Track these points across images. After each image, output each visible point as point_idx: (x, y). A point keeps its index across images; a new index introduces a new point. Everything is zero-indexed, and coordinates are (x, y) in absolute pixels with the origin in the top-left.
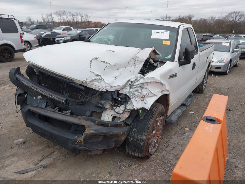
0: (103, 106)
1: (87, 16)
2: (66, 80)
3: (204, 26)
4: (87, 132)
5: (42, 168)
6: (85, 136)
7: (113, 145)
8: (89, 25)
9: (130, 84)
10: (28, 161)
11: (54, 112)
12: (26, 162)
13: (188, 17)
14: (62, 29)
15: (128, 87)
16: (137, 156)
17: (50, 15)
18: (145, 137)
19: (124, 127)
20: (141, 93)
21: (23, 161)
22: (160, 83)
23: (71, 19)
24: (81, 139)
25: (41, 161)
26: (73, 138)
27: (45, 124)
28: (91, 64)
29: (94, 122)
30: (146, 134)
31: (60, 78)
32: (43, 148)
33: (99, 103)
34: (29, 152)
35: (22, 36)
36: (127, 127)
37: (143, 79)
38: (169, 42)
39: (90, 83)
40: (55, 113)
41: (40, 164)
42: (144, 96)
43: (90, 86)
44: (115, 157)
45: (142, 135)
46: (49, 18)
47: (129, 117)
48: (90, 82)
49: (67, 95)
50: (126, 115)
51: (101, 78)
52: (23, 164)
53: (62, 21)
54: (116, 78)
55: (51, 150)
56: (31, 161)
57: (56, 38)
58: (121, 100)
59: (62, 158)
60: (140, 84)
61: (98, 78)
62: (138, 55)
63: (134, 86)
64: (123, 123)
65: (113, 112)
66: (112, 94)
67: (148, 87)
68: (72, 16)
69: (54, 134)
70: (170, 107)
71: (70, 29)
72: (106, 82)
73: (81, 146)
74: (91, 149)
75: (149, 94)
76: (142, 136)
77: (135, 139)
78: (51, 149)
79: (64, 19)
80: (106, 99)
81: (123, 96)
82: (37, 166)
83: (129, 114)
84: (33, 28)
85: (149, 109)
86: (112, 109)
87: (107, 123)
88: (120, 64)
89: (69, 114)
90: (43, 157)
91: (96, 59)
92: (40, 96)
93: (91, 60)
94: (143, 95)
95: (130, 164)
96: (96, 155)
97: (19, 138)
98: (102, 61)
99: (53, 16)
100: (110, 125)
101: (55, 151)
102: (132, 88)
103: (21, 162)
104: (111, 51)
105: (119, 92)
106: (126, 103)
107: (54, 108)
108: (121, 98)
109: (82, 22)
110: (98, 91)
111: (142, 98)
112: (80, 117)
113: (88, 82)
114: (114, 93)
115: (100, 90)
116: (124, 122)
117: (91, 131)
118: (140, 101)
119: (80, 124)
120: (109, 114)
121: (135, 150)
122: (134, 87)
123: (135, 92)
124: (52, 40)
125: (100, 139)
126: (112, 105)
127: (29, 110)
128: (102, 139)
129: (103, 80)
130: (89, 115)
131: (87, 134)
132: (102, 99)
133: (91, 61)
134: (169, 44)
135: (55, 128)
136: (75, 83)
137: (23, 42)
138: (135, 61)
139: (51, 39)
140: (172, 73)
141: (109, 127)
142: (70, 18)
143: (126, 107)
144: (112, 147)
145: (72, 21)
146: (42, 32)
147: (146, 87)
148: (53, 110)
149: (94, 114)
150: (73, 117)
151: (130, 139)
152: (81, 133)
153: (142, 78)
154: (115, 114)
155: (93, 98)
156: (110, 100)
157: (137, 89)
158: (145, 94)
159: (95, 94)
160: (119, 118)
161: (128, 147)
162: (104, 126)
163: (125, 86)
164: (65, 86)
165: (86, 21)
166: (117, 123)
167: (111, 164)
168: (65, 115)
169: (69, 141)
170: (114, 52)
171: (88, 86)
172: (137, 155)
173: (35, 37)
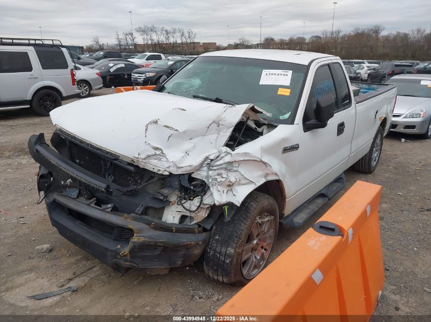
0: (164, 199)
1: (191, 33)
2: (108, 155)
3: (403, 45)
4: (136, 240)
5: (70, 292)
6: (132, 246)
7: (180, 262)
8: (194, 49)
9: (209, 163)
10: (51, 281)
11: (89, 205)
12: (48, 281)
13: (372, 30)
14: (146, 58)
15: (205, 169)
16: (222, 281)
17: (130, 34)
18: (232, 251)
19: (199, 233)
20: (226, 178)
21: (43, 280)
22: (261, 161)
23: (164, 38)
24: (126, 250)
25: (71, 281)
26: (114, 249)
27: (76, 223)
28: (146, 130)
29: (148, 223)
30: (234, 246)
31: (99, 152)
32: (77, 260)
33: (159, 193)
34: (55, 265)
35: (74, 73)
36: (204, 234)
37: (230, 155)
38: (289, 90)
39: (144, 161)
40: (90, 208)
41: (68, 286)
42: (231, 184)
43: (144, 166)
44: (189, 281)
45: (227, 247)
46: (128, 38)
47: (209, 216)
48: (144, 159)
49: (111, 179)
50: (203, 214)
51: (162, 153)
52: (42, 284)
53: (150, 42)
54: (186, 153)
55: (89, 264)
56: (56, 280)
57: (132, 74)
58: (195, 189)
59: (103, 278)
60: (225, 164)
61: (158, 152)
62: (223, 116)
63: (215, 166)
64: (197, 226)
65: (180, 208)
66: (181, 179)
67: (239, 169)
68: (165, 34)
69: (88, 239)
70: (287, 200)
71: (159, 58)
72: (169, 159)
73: (127, 261)
74: (141, 267)
75: (240, 180)
76: (229, 249)
77: (217, 253)
78: (89, 262)
79: (153, 40)
80: (171, 187)
81: (198, 182)
82: (63, 288)
83: (208, 212)
84: (100, 56)
85: (239, 205)
86: (179, 203)
87: (171, 226)
88: (193, 131)
89: (109, 210)
90: (74, 275)
91: (156, 122)
92: (70, 180)
93: (148, 124)
94: (231, 182)
95: (210, 293)
96: (158, 276)
97: (45, 243)
98: (164, 126)
99: (136, 34)
100: (174, 230)
101: (95, 266)
102: (212, 170)
103: (40, 281)
104: (180, 109)
105: (192, 176)
106: (202, 194)
107: (90, 200)
108: (195, 186)
109: (182, 43)
110: (157, 174)
111: (229, 186)
112: (126, 215)
113: (140, 160)
114: (183, 177)
115: (161, 172)
116: (200, 226)
117: (143, 239)
118: (225, 191)
119: (125, 227)
120: (175, 212)
121: (217, 271)
122: (215, 168)
123: (217, 177)
124: (126, 77)
125: (157, 252)
126: (180, 197)
127: (54, 201)
128: (161, 252)
129: (165, 157)
130: (140, 212)
131: (136, 243)
132: (163, 186)
133: (147, 126)
134: (288, 94)
135: (90, 230)
136: (122, 161)
137: (76, 83)
138: (219, 126)
139: (124, 75)
140: (288, 145)
141: (173, 232)
142: (162, 37)
143: (202, 201)
144: (178, 266)
145: (165, 42)
146: (111, 65)
147: (236, 169)
148: (88, 202)
149: (151, 212)
150: (115, 214)
151: (210, 252)
152: (127, 241)
153: (229, 153)
154: (184, 212)
155: (150, 184)
156: (176, 189)
157: (220, 171)
158: (233, 179)
159: (152, 178)
160: (192, 218)
161: (207, 264)
162: (164, 231)
163: (201, 165)
164: (109, 165)
165: (189, 41)
166: (187, 227)
167: (179, 292)
168: (103, 210)
169: (109, 252)
170: (185, 110)
171: (141, 166)
172: (220, 279)
173: (97, 74)
